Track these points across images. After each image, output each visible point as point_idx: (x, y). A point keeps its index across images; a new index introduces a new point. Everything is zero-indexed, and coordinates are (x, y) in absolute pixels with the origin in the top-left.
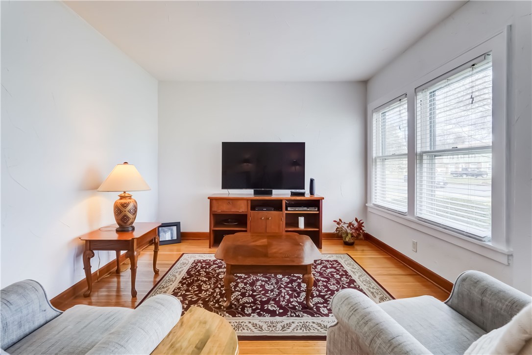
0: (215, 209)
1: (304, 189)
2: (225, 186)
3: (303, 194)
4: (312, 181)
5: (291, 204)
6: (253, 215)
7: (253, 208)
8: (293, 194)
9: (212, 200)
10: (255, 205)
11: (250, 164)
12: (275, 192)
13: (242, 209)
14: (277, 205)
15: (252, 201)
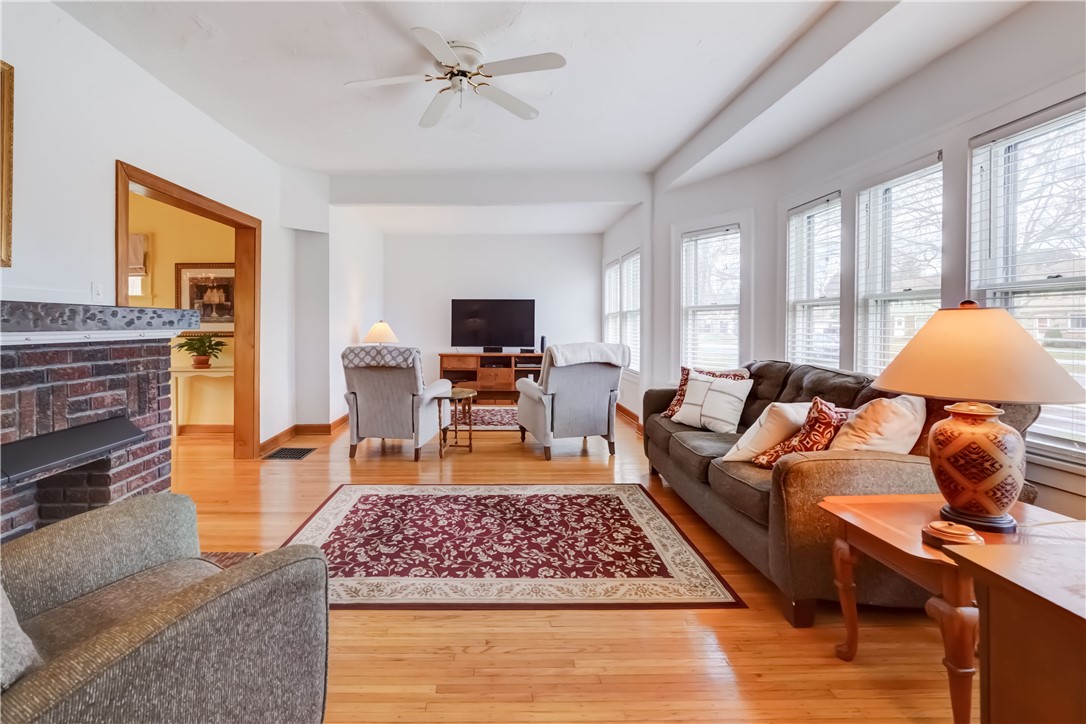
0: (445, 366)
1: (533, 346)
2: (454, 343)
3: (532, 351)
4: (543, 338)
5: (521, 360)
6: (482, 371)
7: (482, 366)
8: (522, 351)
9: (442, 356)
10: (485, 362)
11: (478, 320)
12: (504, 349)
13: (472, 365)
14: (506, 362)
15: (482, 358)
